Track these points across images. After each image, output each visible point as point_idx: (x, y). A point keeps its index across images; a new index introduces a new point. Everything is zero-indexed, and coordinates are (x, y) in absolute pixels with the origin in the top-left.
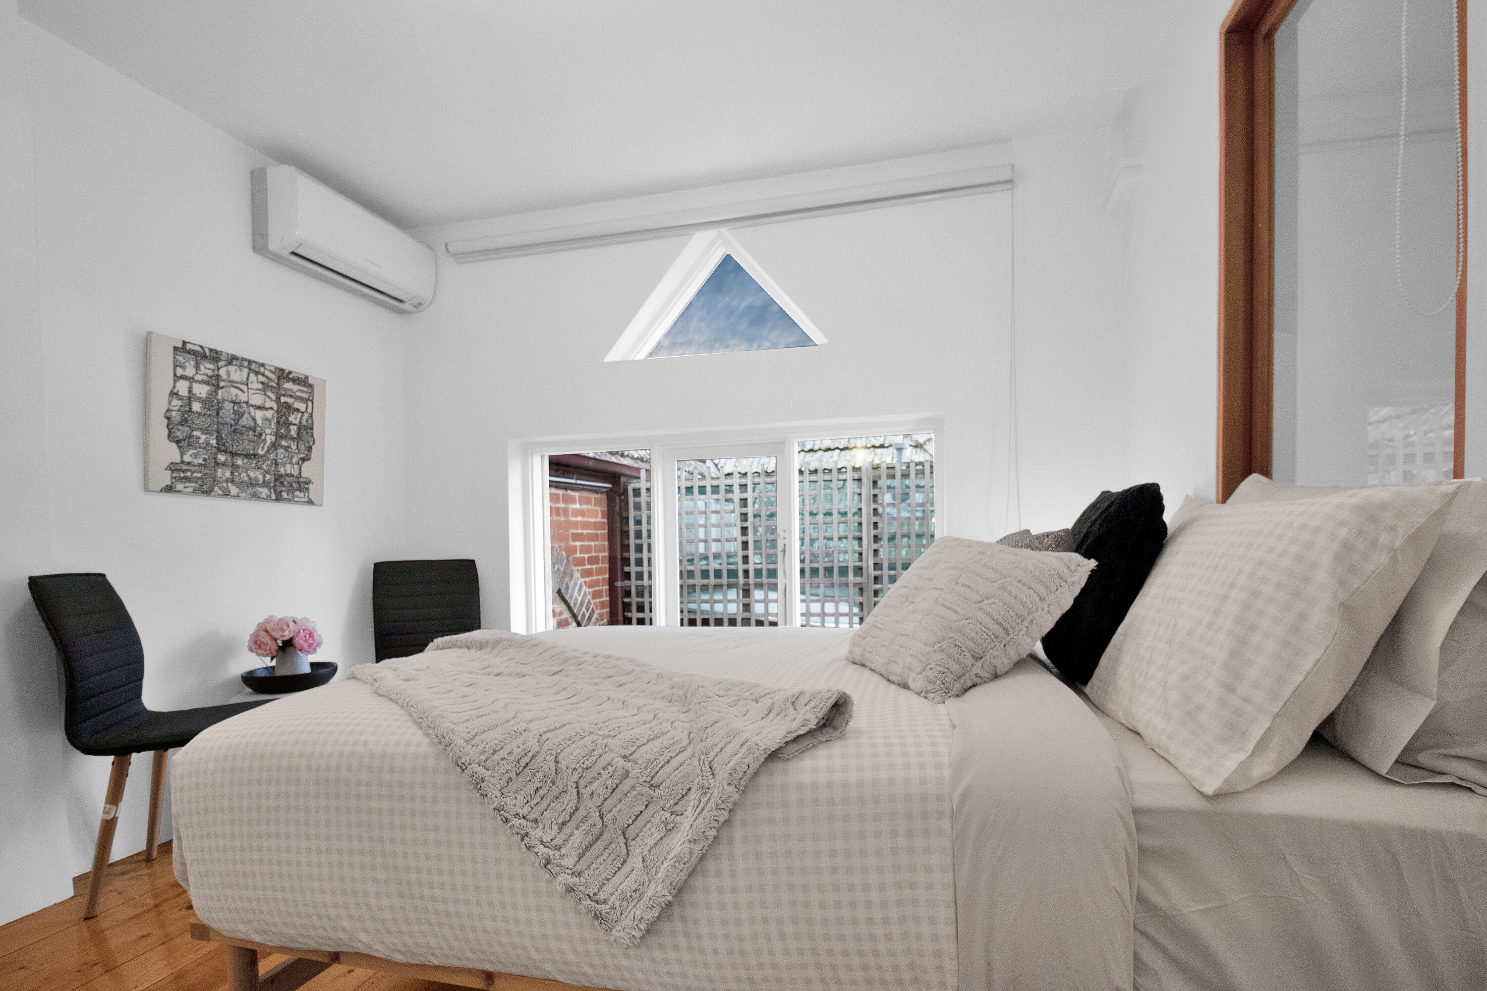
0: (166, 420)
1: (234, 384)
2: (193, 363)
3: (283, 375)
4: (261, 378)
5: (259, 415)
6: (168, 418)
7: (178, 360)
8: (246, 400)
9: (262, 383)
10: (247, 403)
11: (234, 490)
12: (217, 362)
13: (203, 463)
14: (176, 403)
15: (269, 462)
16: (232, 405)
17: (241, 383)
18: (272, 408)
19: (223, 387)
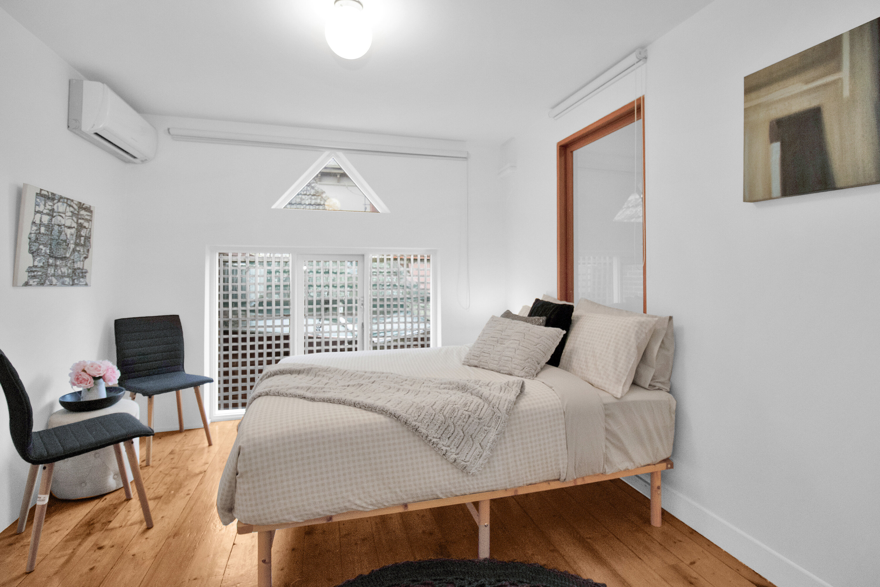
0: (29, 240)
1: (60, 214)
2: (43, 202)
3: (81, 206)
4: (72, 209)
5: (69, 232)
6: (30, 238)
7: (37, 202)
8: (63, 223)
9: (72, 212)
10: (64, 225)
11: (54, 281)
12: (54, 200)
13: (42, 265)
14: (35, 228)
15: (70, 262)
16: (58, 227)
17: (63, 213)
18: (74, 227)
19: (55, 216)
